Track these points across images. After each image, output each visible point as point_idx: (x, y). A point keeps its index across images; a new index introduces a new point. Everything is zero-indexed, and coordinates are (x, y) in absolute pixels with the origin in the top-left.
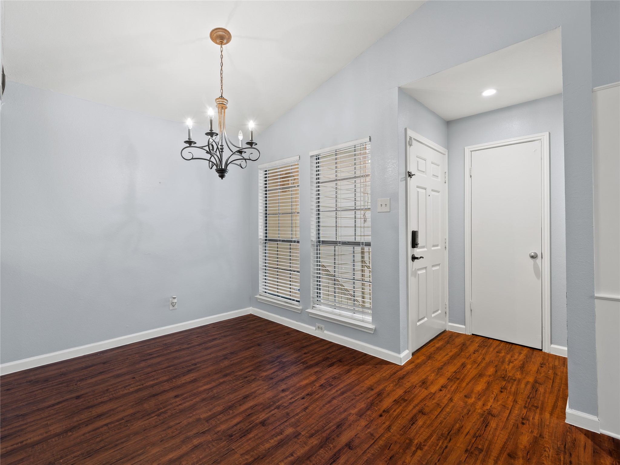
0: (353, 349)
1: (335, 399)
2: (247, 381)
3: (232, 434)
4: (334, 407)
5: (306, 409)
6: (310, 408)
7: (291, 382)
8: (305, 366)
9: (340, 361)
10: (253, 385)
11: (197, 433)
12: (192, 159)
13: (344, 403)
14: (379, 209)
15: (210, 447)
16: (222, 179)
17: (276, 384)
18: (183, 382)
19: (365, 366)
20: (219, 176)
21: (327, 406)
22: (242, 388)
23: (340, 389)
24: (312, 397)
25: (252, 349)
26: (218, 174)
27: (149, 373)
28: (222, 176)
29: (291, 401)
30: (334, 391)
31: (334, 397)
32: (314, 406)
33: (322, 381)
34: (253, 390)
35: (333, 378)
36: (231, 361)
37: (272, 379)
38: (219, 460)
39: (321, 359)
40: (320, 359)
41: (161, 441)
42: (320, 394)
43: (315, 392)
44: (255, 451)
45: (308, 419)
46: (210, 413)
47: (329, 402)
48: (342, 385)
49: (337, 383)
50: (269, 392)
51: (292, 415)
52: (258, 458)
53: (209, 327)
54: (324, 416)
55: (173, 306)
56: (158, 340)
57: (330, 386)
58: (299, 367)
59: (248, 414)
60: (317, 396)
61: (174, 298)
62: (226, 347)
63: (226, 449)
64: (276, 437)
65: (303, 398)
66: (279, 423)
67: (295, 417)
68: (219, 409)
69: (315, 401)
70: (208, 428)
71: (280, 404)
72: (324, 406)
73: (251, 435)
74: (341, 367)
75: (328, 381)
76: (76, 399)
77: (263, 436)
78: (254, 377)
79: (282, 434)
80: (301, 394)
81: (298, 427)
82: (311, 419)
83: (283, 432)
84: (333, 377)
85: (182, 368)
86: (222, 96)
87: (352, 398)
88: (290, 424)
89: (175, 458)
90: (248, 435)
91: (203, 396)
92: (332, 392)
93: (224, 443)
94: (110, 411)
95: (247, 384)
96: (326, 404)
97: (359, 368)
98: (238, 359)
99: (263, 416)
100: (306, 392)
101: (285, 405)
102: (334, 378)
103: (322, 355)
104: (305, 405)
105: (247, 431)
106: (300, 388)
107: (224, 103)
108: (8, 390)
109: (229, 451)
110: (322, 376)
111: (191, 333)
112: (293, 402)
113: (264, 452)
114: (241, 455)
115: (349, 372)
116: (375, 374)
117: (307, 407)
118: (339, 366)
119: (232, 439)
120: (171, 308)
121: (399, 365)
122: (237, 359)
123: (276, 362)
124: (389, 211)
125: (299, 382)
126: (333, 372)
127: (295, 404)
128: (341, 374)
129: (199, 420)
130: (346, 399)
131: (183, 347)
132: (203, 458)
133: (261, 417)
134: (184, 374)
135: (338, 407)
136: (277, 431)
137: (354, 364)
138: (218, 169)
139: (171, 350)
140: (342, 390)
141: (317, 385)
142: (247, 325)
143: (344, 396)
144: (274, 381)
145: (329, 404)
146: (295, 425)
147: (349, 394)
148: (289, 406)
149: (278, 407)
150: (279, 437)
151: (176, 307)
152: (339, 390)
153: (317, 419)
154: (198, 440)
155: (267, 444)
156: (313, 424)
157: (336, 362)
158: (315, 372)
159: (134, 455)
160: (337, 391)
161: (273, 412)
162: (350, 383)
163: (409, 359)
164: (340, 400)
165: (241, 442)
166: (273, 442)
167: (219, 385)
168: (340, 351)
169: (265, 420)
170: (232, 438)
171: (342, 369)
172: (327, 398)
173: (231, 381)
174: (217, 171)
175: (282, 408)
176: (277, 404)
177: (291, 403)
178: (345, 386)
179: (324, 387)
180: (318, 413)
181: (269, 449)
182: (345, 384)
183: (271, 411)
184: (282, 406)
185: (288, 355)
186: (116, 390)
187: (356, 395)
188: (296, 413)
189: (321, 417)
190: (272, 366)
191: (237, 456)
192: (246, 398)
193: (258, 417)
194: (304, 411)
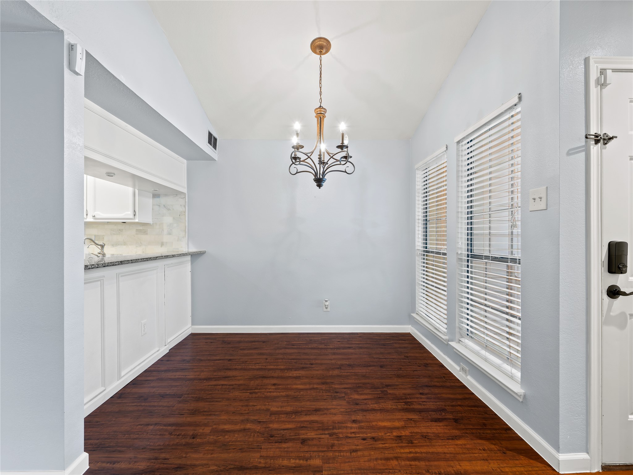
0: (496, 415)
1: (397, 460)
2: (335, 396)
3: (274, 435)
4: (387, 467)
5: (355, 451)
6: (359, 453)
7: (370, 416)
8: (406, 406)
9: (456, 420)
10: (334, 403)
11: (255, 420)
12: (297, 173)
13: (401, 471)
14: (533, 206)
15: (251, 436)
16: (320, 188)
17: (355, 411)
18: (290, 375)
19: (488, 443)
20: (317, 185)
21: (380, 462)
22: (323, 400)
23: (416, 453)
24: (374, 443)
25: (371, 368)
26: (316, 184)
27: (278, 359)
28: (319, 186)
29: (349, 435)
30: (407, 450)
31: (398, 457)
32: (366, 453)
33: (403, 433)
34: (329, 407)
35: (422, 436)
36: (341, 372)
37: (357, 404)
38: (245, 450)
39: (434, 407)
40: (432, 407)
41: (233, 413)
42: (387, 445)
43: (384, 440)
44: (272, 461)
45: (345, 462)
46: (279, 409)
47: (387, 459)
48: (424, 450)
49: (421, 444)
50: (341, 416)
51: (336, 448)
52: (267, 468)
53: (357, 336)
54: (364, 469)
55: (326, 308)
56: (310, 335)
57: (408, 443)
58: (397, 405)
59: (302, 426)
60: (381, 446)
61: (326, 301)
62: (351, 358)
63: (258, 444)
64: (300, 460)
65: (364, 439)
66: (316, 449)
67: (336, 453)
68: (289, 409)
69: (373, 449)
70: (266, 420)
71: (337, 432)
72: (376, 459)
73: (284, 445)
74: (449, 427)
75: (412, 436)
76: (228, 361)
77: (292, 452)
78: (343, 395)
79: (306, 461)
80: (367, 434)
81: (327, 463)
82: (347, 464)
83: (310, 459)
84: (425, 434)
85: (301, 364)
86: (320, 106)
87: (420, 471)
88: (323, 456)
89: (227, 429)
90: (283, 443)
91: (290, 393)
92: (402, 451)
93: (262, 439)
94: (233, 376)
95: (331, 399)
96: (381, 459)
97: (475, 441)
98: (349, 372)
99: (311, 434)
100: (373, 435)
101: (341, 436)
102: (425, 437)
103: (441, 403)
104: (358, 447)
105: (287, 439)
106: (372, 428)
107: (322, 112)
108: (212, 342)
109: (258, 447)
110: (410, 427)
111: (337, 337)
112: (350, 437)
113: (277, 466)
114: (261, 456)
115: (452, 439)
116: (490, 461)
117: (358, 450)
118: (446, 426)
119: (269, 439)
120: (325, 310)
121: (554, 470)
122: (347, 372)
123: (379, 390)
124: (545, 209)
125: (380, 420)
126: (431, 429)
127: (349, 441)
128: (438, 436)
129: (268, 410)
130: (412, 468)
131: (319, 347)
132: (239, 441)
133: (309, 434)
134: (296, 369)
135: (391, 471)
136: (306, 455)
137: (473, 433)
138: (317, 178)
139: (309, 346)
140: (418, 455)
141: (395, 434)
142: (393, 343)
143: (413, 463)
144: (358, 407)
145: (384, 462)
146: (326, 460)
147: (422, 464)
148: (342, 439)
149: (331, 435)
150: (301, 462)
151: (329, 309)
152: (414, 453)
153: (353, 469)
154: (251, 426)
155: (287, 461)
156: (344, 470)
157: (450, 419)
158: (409, 419)
159: (213, 413)
160: (410, 453)
161: (323, 436)
162: (439, 453)
163: (588, 471)
164: (403, 464)
165: (272, 445)
166: (293, 462)
167: (311, 389)
168: (472, 410)
169: (308, 439)
170: (271, 438)
171: (446, 431)
172: (389, 454)
173: (322, 390)
174: (315, 181)
175: (334, 436)
176: (335, 431)
177: (347, 437)
178: (427, 453)
179: (401, 440)
180: (362, 462)
181: (283, 466)
182: (431, 450)
183: (322, 434)
184: (336, 436)
185: (401, 388)
186: (250, 363)
187: (430, 471)
188: (341, 449)
189: (359, 469)
190: (371, 392)
191: (258, 455)
192: (317, 411)
193: (307, 433)
194: (351, 452)
